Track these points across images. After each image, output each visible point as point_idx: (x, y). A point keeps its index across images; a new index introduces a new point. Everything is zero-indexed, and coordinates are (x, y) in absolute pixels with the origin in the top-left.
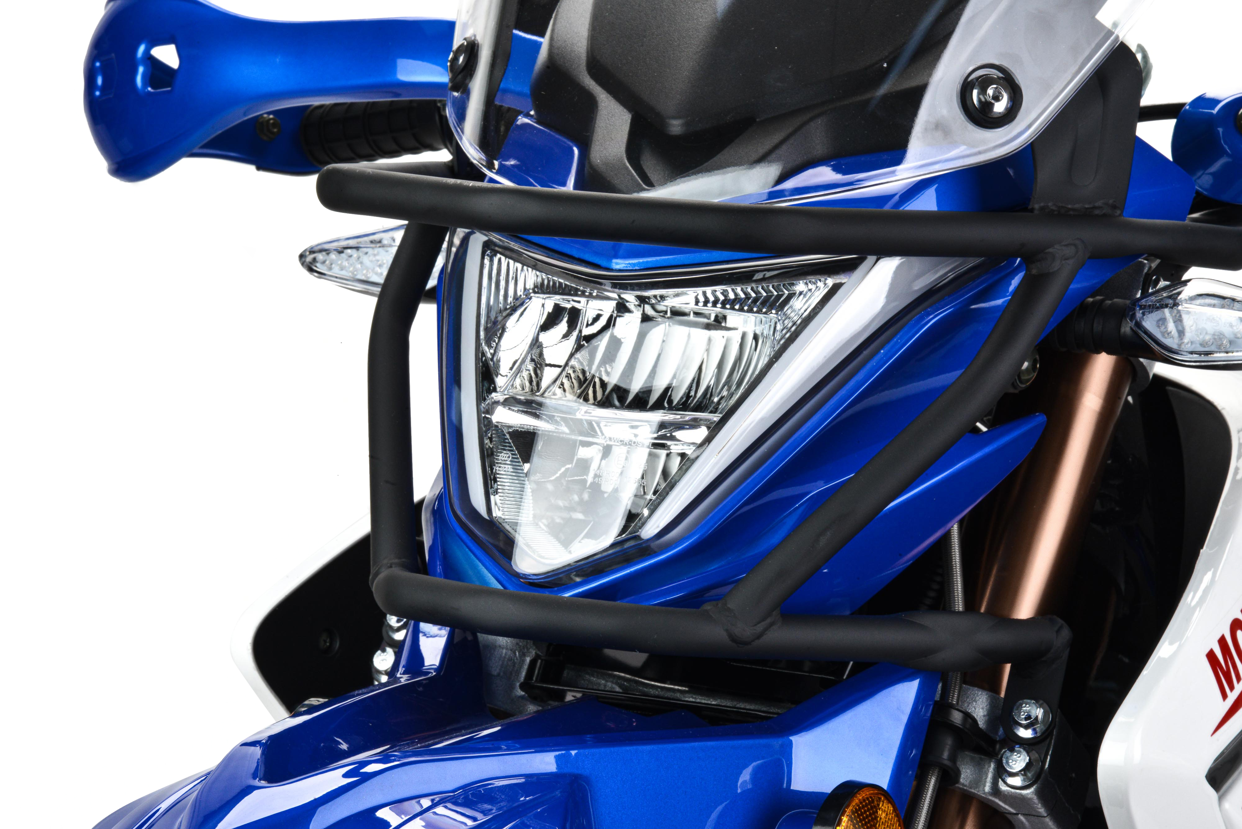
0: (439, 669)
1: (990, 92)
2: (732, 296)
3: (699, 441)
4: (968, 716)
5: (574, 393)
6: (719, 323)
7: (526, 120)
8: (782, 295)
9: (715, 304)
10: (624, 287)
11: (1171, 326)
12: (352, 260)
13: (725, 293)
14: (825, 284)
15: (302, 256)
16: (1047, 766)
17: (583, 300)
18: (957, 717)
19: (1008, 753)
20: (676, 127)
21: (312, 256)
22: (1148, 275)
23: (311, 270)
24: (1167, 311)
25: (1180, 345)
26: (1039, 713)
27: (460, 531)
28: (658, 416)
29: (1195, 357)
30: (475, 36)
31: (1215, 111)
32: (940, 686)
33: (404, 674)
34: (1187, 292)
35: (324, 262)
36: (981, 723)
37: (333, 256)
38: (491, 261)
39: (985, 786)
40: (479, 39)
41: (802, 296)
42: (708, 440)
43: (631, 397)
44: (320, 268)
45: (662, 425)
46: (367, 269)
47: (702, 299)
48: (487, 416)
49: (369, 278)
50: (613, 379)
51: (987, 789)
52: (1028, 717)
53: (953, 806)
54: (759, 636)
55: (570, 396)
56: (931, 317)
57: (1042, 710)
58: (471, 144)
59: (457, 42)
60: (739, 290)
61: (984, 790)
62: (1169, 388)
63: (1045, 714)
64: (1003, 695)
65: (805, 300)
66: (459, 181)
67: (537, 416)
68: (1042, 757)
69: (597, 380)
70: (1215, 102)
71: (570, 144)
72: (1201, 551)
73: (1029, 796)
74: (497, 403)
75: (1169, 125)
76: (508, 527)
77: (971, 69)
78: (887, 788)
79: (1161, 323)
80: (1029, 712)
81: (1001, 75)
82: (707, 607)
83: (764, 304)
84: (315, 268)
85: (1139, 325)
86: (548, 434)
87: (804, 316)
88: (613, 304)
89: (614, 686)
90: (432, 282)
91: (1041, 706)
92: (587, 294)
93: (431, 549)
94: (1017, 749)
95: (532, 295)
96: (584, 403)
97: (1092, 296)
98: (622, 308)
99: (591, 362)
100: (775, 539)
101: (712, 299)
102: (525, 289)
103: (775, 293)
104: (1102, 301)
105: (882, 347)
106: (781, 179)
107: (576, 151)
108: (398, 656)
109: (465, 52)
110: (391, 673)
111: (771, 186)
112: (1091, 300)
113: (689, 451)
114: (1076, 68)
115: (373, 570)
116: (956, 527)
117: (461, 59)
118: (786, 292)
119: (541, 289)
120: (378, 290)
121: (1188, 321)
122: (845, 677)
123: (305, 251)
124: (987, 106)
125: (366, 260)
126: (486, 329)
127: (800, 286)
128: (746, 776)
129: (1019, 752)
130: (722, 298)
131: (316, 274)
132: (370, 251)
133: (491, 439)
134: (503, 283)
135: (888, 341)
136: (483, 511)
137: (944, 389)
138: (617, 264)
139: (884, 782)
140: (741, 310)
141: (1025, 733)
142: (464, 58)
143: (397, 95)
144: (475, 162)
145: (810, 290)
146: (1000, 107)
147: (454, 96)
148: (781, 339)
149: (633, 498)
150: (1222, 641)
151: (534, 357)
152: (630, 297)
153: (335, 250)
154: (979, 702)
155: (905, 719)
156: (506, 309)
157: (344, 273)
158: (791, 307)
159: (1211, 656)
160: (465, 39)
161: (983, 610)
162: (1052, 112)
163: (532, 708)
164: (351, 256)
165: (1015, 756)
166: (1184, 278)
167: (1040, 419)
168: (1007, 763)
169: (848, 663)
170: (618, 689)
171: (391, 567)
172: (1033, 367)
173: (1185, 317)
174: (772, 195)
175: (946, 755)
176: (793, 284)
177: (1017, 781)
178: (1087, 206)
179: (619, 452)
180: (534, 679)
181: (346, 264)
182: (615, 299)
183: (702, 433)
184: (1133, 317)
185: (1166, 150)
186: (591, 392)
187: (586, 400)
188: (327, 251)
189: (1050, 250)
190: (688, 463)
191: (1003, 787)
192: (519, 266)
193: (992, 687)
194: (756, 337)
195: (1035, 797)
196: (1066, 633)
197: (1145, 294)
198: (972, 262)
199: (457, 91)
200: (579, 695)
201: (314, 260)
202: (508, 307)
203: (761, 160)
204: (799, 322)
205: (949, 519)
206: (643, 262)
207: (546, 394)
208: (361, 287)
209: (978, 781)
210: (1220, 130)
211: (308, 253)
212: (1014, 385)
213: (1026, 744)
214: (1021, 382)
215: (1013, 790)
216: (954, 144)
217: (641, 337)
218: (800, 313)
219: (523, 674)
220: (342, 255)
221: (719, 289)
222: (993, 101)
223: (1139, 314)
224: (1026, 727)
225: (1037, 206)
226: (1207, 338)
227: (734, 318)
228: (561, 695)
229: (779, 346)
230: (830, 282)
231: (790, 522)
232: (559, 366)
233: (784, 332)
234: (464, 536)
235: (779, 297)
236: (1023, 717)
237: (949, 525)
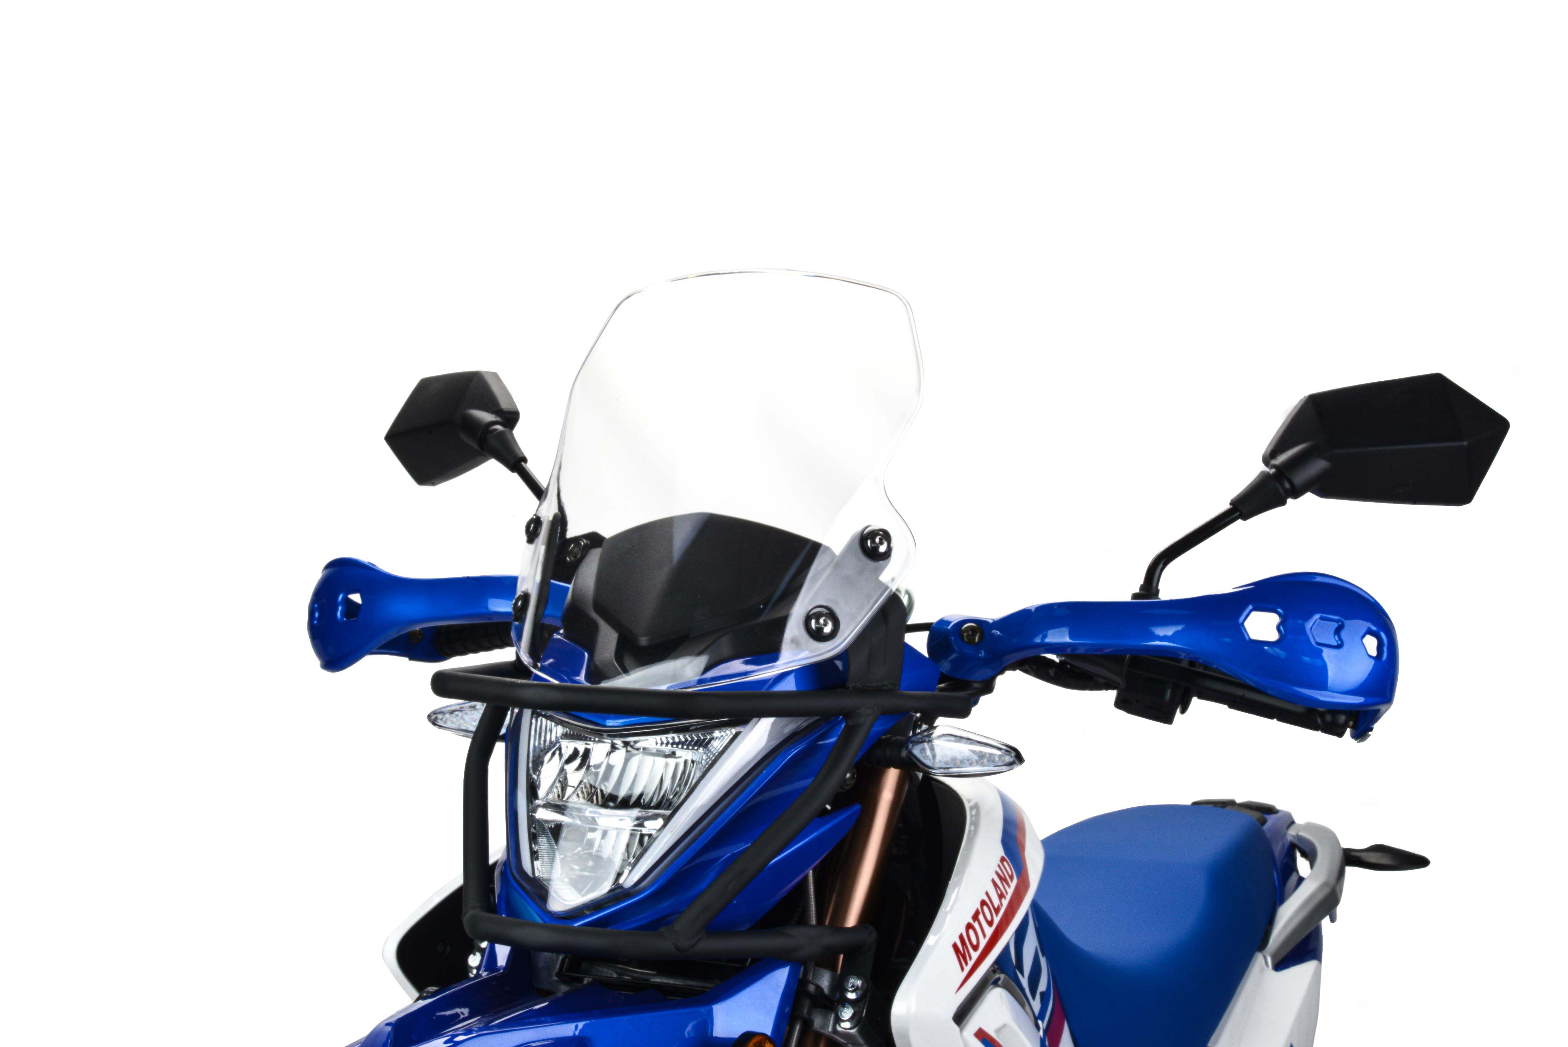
0: (505, 968)
1: (822, 621)
2: (677, 740)
3: (658, 828)
4: (819, 988)
5: (584, 798)
6: (673, 755)
7: (559, 637)
8: (706, 739)
9: (667, 744)
10: (615, 736)
11: (928, 753)
12: (458, 718)
13: (673, 738)
14: (731, 732)
15: (429, 716)
16: (864, 1015)
17: (591, 743)
18: (812, 988)
19: (841, 1009)
20: (644, 641)
21: (435, 716)
22: (916, 722)
23: (434, 724)
24: (926, 744)
25: (933, 764)
26: (859, 983)
27: (516, 885)
28: (636, 812)
29: (942, 771)
30: (528, 590)
31: (949, 627)
32: (802, 969)
33: (485, 971)
34: (936, 733)
35: (442, 719)
36: (826, 990)
37: (447, 716)
38: (537, 720)
39: (828, 1028)
40: (530, 591)
41: (718, 739)
42: (664, 826)
43: (619, 799)
44: (440, 723)
45: (638, 819)
46: (467, 723)
47: (659, 742)
48: (533, 814)
49: (468, 728)
50: (608, 788)
51: (830, 1029)
52: (853, 986)
53: (810, 1040)
54: (693, 946)
55: (582, 800)
56: (793, 750)
57: (861, 982)
58: (525, 654)
59: (519, 593)
60: (681, 737)
61: (828, 1031)
62: (933, 782)
63: (863, 984)
64: (839, 972)
65: (720, 741)
66: (512, 680)
67: (563, 814)
68: (861, 1009)
69: (599, 791)
70: (949, 623)
71: (582, 650)
72: (950, 882)
73: (855, 1034)
74: (539, 806)
75: (925, 635)
76: (545, 883)
77: (810, 608)
78: (771, 1035)
79: (922, 751)
80: (853, 983)
81: (827, 611)
82: (662, 929)
83: (695, 744)
84: (436, 723)
85: (910, 753)
86: (569, 825)
87: (719, 751)
88: (609, 746)
89: (613, 973)
90: (503, 731)
91: (860, 979)
92: (593, 740)
93: (499, 896)
94: (847, 1005)
95: (560, 740)
96: (591, 804)
97: (885, 734)
98: (614, 748)
99: (596, 781)
100: (703, 885)
101: (665, 741)
102: (556, 737)
103: (702, 738)
104: (891, 738)
105: (764, 769)
106: (707, 669)
107: (586, 655)
108: (483, 956)
109: (522, 599)
110: (478, 968)
111: (700, 673)
112: (884, 737)
113: (653, 832)
114: (869, 608)
115: (464, 910)
116: (811, 872)
117: (520, 603)
118: (709, 737)
119: (566, 736)
120: (472, 735)
121: (937, 750)
122: (747, 965)
123: (431, 713)
124: (820, 630)
125: (466, 717)
126: (533, 762)
127: (717, 733)
128: (689, 1028)
129: (848, 1008)
130: (671, 741)
131: (437, 726)
132: (469, 712)
133: (535, 828)
134: (543, 734)
135: (768, 765)
136: (529, 871)
137: (805, 789)
138: (609, 722)
139: (768, 1031)
140: (682, 748)
141: (852, 996)
142: (521, 602)
143: (490, 619)
144: (526, 663)
145: (722, 736)
146: (828, 629)
147: (516, 625)
148: (706, 765)
149: (621, 861)
150: (961, 937)
151: (561, 779)
152: (618, 742)
153: (447, 712)
154: (825, 978)
155: (781, 991)
156: (545, 749)
157: (453, 726)
158: (712, 746)
159: (955, 946)
160: (522, 592)
161: (827, 923)
162: (856, 632)
163: (564, 988)
164: (457, 715)
165: (846, 1010)
166: (935, 725)
167: (858, 807)
168: (841, 1015)
169: (748, 959)
170: (615, 976)
171: (474, 908)
172: (852, 777)
173: (936, 747)
174: (701, 682)
175: (805, 1011)
176: (713, 733)
177: (847, 1025)
178: (879, 685)
179: (612, 835)
180: (564, 970)
181: (454, 720)
182: (609, 743)
183: (660, 822)
184: (907, 748)
185: (923, 650)
186: (595, 798)
187: (592, 802)
188: (443, 713)
189: (859, 711)
190: (652, 840)
191: (839, 1029)
192: (553, 724)
193: (832, 967)
194: (693, 762)
195: (857, 1035)
196: (874, 935)
197: (915, 734)
198: (812, 720)
199: (517, 621)
200: (590, 980)
201: (436, 718)
202: (546, 748)
203: (700, 654)
204: (717, 754)
205: (807, 867)
206: (624, 722)
207: (570, 800)
208: (463, 733)
209: (825, 1025)
210: (953, 638)
211: (432, 714)
212: (842, 787)
213: (852, 1003)
214: (846, 786)
215: (845, 1030)
216: (802, 650)
217: (627, 761)
218: (717, 749)
219: (558, 967)
220: (453, 715)
221: (670, 736)
222: (823, 626)
223: (910, 746)
224: (852, 992)
225: (851, 685)
226: (948, 759)
227: (679, 752)
228: (580, 980)
229: (705, 769)
230: (734, 731)
231: (712, 875)
232: (573, 787)
233: (708, 760)
234: (519, 888)
235: (704, 740)
236: (850, 986)
237: (806, 872)
